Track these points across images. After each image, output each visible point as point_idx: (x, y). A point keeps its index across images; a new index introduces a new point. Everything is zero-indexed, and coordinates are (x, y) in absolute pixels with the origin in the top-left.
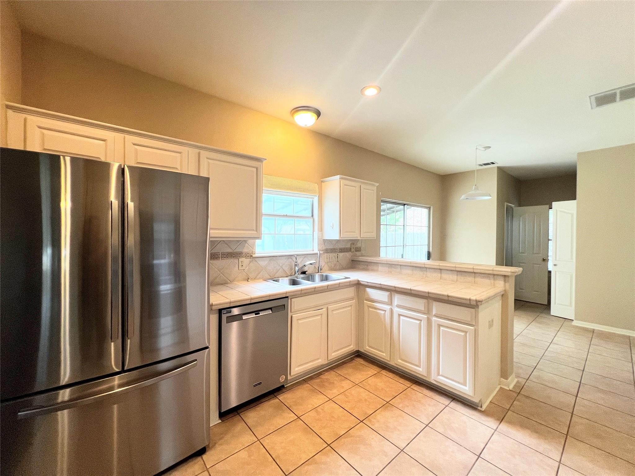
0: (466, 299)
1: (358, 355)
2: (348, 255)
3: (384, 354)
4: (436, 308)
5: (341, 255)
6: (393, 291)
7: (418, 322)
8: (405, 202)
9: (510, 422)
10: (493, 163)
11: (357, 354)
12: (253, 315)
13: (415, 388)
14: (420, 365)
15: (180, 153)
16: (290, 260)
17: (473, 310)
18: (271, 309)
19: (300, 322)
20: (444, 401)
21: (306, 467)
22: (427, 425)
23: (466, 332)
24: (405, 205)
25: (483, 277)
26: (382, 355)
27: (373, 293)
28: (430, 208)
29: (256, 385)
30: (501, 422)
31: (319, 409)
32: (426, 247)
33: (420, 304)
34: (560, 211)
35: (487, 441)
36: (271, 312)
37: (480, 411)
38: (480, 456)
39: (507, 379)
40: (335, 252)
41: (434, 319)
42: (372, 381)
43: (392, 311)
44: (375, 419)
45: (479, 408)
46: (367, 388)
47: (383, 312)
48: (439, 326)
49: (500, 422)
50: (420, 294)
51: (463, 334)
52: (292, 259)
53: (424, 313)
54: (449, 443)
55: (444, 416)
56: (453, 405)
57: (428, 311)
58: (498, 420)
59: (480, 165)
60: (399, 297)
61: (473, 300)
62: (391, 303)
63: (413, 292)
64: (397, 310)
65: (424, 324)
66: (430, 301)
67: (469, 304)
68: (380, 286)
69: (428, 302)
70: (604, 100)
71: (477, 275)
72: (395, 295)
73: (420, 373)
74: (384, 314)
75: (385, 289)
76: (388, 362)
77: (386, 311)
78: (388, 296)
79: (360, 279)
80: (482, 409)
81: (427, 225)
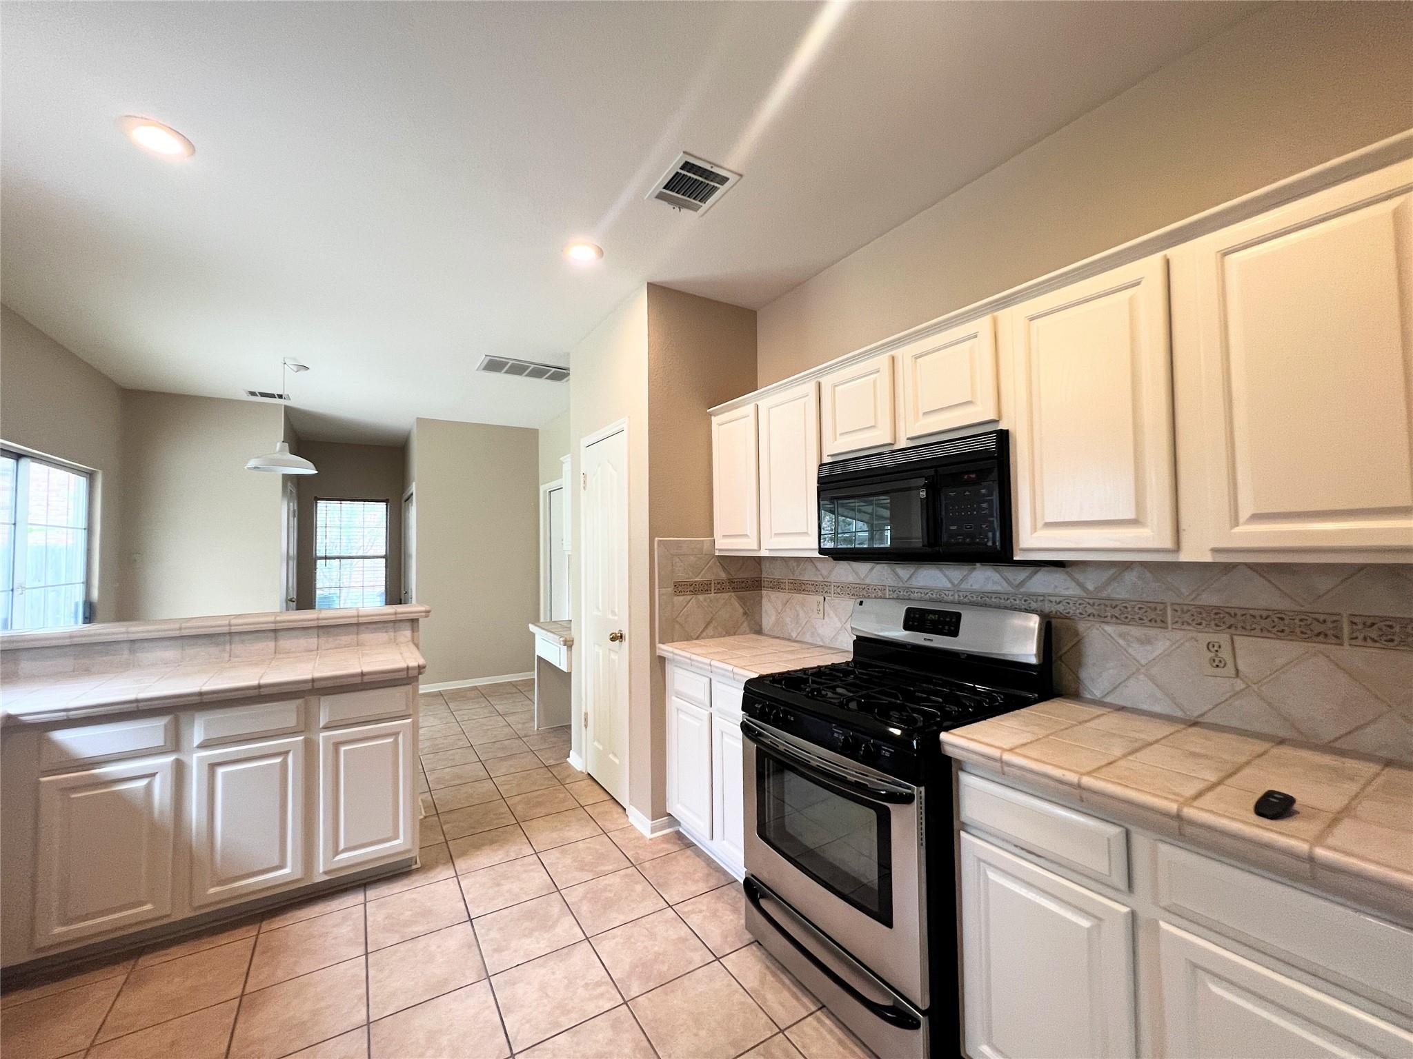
3: (148, 907)
4: (329, 709)
7: (278, 760)
8: (24, 449)
9: (463, 854)
10: (280, 396)
14: (285, 863)
17: (410, 688)
20: (352, 901)
22: (367, 954)
23: (396, 734)
24: (22, 456)
25: (375, 630)
27: (77, 741)
28: (91, 476)
30: (453, 863)
33: (281, 714)
35: (461, 895)
37: (417, 870)
38: (472, 918)
41: (324, 734)
43: (178, 766)
45: (412, 868)
46: (139, 1024)
47: (142, 783)
48: (333, 748)
49: (451, 863)
51: (390, 739)
53: (294, 734)
54: (422, 942)
55: (377, 916)
56: (372, 893)
57: (306, 726)
58: (448, 862)
60: (209, 719)
61: (412, 668)
62: (174, 745)
63: (264, 691)
64: (198, 759)
65: (294, 761)
66: (312, 699)
68: (135, 705)
69: (306, 703)
70: (494, 365)
71: (362, 628)
72: (193, 716)
73: (281, 882)
74: (149, 788)
75: (155, 709)
76: (166, 921)
77: (153, 775)
78: (166, 729)
79: (13, 711)
80: (418, 865)
81: (82, 523)
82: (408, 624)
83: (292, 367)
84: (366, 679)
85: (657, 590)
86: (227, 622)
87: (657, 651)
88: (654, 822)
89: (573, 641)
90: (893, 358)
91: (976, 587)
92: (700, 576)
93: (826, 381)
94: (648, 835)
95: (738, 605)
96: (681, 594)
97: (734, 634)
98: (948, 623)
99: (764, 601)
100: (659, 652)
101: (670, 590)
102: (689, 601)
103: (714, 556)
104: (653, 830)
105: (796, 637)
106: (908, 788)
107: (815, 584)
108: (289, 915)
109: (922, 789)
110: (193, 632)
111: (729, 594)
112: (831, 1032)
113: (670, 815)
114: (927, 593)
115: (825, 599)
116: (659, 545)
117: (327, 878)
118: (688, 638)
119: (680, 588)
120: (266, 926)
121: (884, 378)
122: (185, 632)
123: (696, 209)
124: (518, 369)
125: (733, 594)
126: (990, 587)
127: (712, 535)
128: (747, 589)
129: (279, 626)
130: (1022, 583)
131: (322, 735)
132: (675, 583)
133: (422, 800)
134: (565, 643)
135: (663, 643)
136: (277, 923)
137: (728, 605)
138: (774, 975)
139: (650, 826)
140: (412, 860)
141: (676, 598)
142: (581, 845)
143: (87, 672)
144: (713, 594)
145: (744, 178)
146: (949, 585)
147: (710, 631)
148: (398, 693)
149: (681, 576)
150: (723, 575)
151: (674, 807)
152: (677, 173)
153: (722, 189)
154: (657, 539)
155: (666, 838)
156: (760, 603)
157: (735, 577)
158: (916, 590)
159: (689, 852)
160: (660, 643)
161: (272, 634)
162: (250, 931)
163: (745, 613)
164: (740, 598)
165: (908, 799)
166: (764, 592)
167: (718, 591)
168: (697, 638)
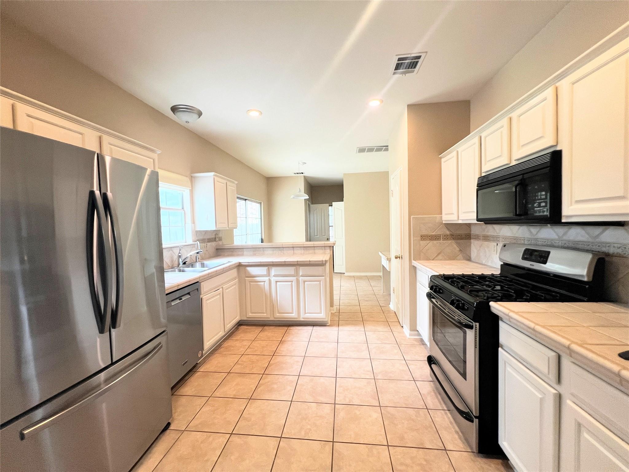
0: (320, 261)
1: (240, 324)
2: (214, 244)
4: (302, 271)
5: (209, 244)
6: (269, 265)
7: (290, 283)
8: (246, 198)
9: (342, 325)
10: (302, 173)
11: (238, 324)
12: (178, 301)
13: (291, 328)
14: (293, 312)
15: (81, 134)
16: (171, 252)
17: (323, 267)
18: (189, 293)
19: (208, 302)
20: (310, 328)
21: (259, 389)
22: (309, 341)
23: (320, 281)
24: (246, 200)
25: (319, 249)
26: (264, 315)
27: (253, 271)
28: (261, 203)
29: (184, 364)
30: (339, 327)
31: (239, 362)
32: (260, 235)
33: (291, 270)
34: (336, 208)
35: (337, 335)
36: (190, 296)
37: (328, 326)
38: (338, 342)
39: (333, 307)
40: (204, 242)
41: (301, 278)
42: (262, 335)
43: (270, 280)
44: (280, 351)
45: (327, 325)
46: (262, 339)
47: (263, 283)
48: (304, 282)
50: (291, 263)
51: (318, 283)
52: (172, 250)
53: (294, 276)
54: (323, 344)
55: (314, 334)
56: (315, 328)
57: (296, 275)
58: (337, 326)
59: (295, 173)
60: (275, 269)
61: (324, 261)
62: (269, 275)
63: (286, 263)
64: (273, 279)
65: (294, 284)
66: (298, 267)
67: (321, 264)
68: (260, 263)
69: (296, 268)
70: (362, 150)
71: (315, 248)
72: (272, 268)
73: (293, 317)
74: (264, 284)
75: (264, 265)
76: (268, 319)
77: (265, 281)
78: (267, 270)
79: (240, 261)
80: (329, 324)
81: (260, 217)
82: (329, 248)
83: (301, 164)
84: (311, 263)
85: (412, 238)
86: (282, 244)
87: (412, 264)
88: (411, 332)
89: (390, 259)
90: (510, 119)
91: (571, 238)
92: (434, 233)
93: (483, 135)
94: (408, 336)
95: (456, 246)
96: (424, 240)
97: (454, 260)
98: (543, 257)
99: (472, 245)
100: (413, 264)
101: (419, 238)
102: (428, 243)
103: (442, 223)
104: (410, 335)
105: (485, 263)
106: (472, 323)
107: (493, 237)
108: (295, 327)
109: (478, 324)
110: (275, 246)
111: (451, 241)
112: (449, 418)
113: (418, 331)
114: (545, 242)
115: (497, 245)
116: (412, 218)
117: (303, 320)
118: (428, 259)
119: (424, 237)
120: (289, 328)
121: (505, 130)
122: (273, 246)
123: (413, 72)
124: (371, 150)
125: (453, 241)
126: (580, 238)
127: (441, 214)
128: (462, 239)
129: (294, 246)
130: (598, 236)
131: (300, 278)
132: (421, 235)
133: (336, 308)
134: (388, 259)
135: (415, 260)
136: (292, 328)
137: (452, 246)
138: (435, 393)
139: (409, 333)
140: (327, 322)
141: (421, 242)
142: (381, 333)
143: (255, 255)
144: (441, 241)
145: (428, 53)
146: (557, 237)
147: (440, 257)
148: (320, 268)
149: (424, 232)
150: (448, 233)
151: (418, 328)
152: (397, 63)
153: (420, 61)
154: (412, 216)
155: (415, 340)
156: (470, 245)
157: (455, 233)
158: (540, 240)
159: (422, 346)
160: (413, 260)
161: (292, 248)
162: (286, 328)
163: (460, 250)
164: (457, 243)
165: (471, 327)
166: (472, 241)
167: (444, 239)
168: (433, 260)
